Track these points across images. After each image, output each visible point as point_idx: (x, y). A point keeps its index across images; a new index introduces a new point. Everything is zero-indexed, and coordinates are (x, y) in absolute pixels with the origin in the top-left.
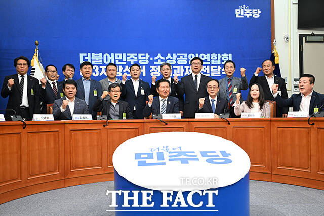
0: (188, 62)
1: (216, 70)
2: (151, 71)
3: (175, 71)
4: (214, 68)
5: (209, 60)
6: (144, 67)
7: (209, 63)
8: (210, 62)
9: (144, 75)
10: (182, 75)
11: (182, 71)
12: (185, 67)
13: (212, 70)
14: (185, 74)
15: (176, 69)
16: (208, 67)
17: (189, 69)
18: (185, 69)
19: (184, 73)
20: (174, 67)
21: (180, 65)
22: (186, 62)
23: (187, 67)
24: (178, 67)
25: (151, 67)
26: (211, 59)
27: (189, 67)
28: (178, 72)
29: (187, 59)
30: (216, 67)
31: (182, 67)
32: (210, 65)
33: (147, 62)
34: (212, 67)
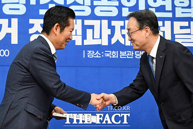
0: (120, 12)
1: (187, 31)
2: (31, 31)
3: (89, 32)
4: (182, 28)
5: (169, 7)
6: (15, 21)
7: (170, 15)
8: (173, 11)
9: (14, 40)
10: (105, 42)
11: (106, 32)
12: (114, 23)
13: (177, 30)
14: (114, 41)
15: (92, 27)
16: (168, 23)
17: (122, 28)
18: (112, 28)
19: (110, 37)
20: (87, 22)
21: (101, 18)
22: (115, 12)
23: (117, 24)
24: (96, 23)
25: (31, 21)
26: (174, 6)
27: (121, 23)
28: (97, 35)
29: (117, 4)
30: (186, 24)
31: (105, 22)
32: (173, 19)
33: (23, 10)
34: (177, 24)
